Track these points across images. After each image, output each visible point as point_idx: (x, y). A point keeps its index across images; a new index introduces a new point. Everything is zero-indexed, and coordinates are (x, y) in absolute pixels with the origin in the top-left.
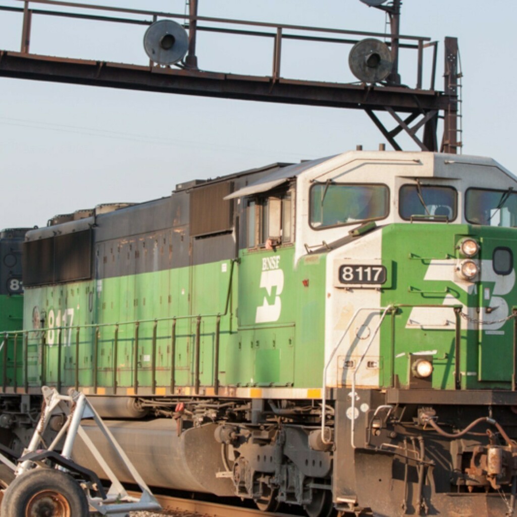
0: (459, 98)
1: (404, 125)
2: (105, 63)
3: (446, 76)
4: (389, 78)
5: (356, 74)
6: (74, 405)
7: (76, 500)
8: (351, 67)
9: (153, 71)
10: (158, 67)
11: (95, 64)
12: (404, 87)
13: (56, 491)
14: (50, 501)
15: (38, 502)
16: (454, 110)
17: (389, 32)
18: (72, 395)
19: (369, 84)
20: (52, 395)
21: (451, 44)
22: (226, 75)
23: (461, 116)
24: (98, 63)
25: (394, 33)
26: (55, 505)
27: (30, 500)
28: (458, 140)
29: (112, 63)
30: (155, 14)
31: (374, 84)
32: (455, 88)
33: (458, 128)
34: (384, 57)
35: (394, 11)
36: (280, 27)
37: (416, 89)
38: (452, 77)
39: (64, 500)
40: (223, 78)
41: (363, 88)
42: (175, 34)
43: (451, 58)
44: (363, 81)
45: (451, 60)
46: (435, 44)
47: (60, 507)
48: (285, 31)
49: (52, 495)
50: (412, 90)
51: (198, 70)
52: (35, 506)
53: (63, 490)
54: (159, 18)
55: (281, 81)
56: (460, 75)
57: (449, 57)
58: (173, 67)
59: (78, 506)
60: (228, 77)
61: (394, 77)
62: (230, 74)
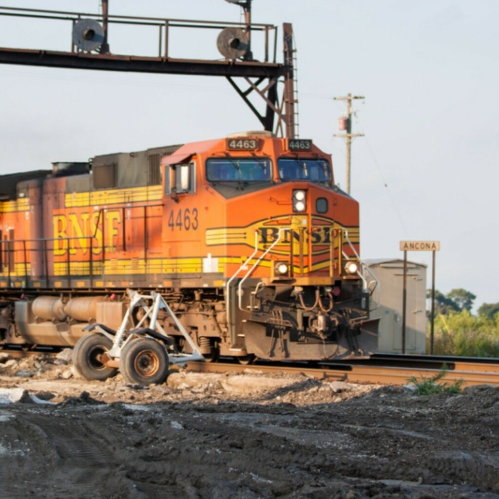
0: (294, 68)
1: (254, 86)
2: (45, 52)
3: (285, 53)
4: (245, 56)
5: (222, 53)
6: (155, 301)
7: (162, 355)
8: (219, 48)
9: (80, 56)
10: (82, 52)
11: (38, 52)
12: (256, 61)
13: (151, 350)
14: (147, 356)
15: (141, 357)
16: (291, 77)
17: (243, 21)
18: (154, 295)
19: (231, 60)
20: (134, 295)
21: (288, 28)
22: (130, 57)
23: (297, 81)
24: (41, 51)
25: (248, 22)
26: (150, 359)
27: (137, 357)
28: (295, 98)
29: (51, 51)
30: (79, 14)
31: (234, 60)
32: (291, 60)
33: (295, 89)
34: (242, 41)
35: (247, 6)
36: (167, 20)
37: (265, 63)
38: (289, 52)
39: (156, 355)
40: (128, 59)
41: (227, 63)
42: (94, 28)
43: (288, 38)
44: (227, 58)
45: (288, 40)
46: (276, 28)
47: (152, 360)
48: (170, 23)
49: (148, 353)
50: (262, 63)
51: (110, 54)
52: (139, 360)
53: (154, 350)
54: (82, 17)
55: (169, 60)
56: (295, 51)
57: (286, 38)
58: (93, 52)
59: (163, 359)
60: (132, 59)
61: (248, 55)
62: (133, 57)
